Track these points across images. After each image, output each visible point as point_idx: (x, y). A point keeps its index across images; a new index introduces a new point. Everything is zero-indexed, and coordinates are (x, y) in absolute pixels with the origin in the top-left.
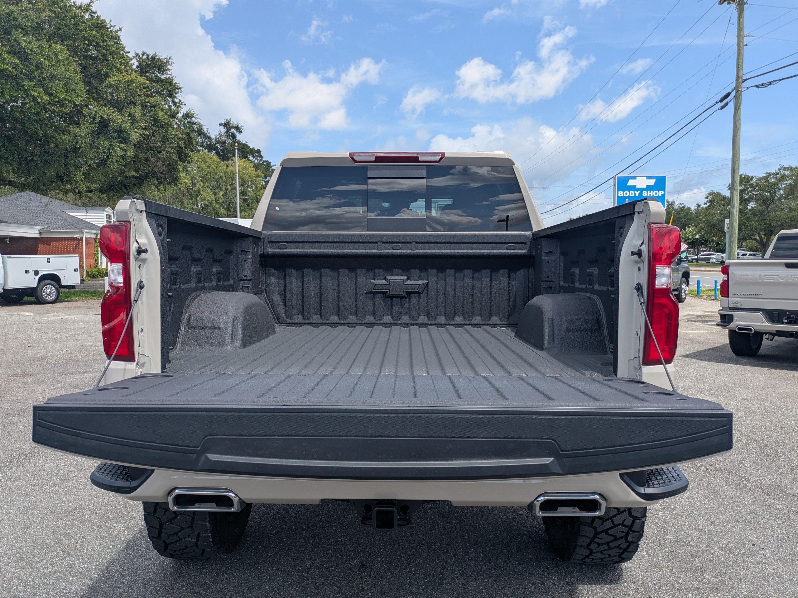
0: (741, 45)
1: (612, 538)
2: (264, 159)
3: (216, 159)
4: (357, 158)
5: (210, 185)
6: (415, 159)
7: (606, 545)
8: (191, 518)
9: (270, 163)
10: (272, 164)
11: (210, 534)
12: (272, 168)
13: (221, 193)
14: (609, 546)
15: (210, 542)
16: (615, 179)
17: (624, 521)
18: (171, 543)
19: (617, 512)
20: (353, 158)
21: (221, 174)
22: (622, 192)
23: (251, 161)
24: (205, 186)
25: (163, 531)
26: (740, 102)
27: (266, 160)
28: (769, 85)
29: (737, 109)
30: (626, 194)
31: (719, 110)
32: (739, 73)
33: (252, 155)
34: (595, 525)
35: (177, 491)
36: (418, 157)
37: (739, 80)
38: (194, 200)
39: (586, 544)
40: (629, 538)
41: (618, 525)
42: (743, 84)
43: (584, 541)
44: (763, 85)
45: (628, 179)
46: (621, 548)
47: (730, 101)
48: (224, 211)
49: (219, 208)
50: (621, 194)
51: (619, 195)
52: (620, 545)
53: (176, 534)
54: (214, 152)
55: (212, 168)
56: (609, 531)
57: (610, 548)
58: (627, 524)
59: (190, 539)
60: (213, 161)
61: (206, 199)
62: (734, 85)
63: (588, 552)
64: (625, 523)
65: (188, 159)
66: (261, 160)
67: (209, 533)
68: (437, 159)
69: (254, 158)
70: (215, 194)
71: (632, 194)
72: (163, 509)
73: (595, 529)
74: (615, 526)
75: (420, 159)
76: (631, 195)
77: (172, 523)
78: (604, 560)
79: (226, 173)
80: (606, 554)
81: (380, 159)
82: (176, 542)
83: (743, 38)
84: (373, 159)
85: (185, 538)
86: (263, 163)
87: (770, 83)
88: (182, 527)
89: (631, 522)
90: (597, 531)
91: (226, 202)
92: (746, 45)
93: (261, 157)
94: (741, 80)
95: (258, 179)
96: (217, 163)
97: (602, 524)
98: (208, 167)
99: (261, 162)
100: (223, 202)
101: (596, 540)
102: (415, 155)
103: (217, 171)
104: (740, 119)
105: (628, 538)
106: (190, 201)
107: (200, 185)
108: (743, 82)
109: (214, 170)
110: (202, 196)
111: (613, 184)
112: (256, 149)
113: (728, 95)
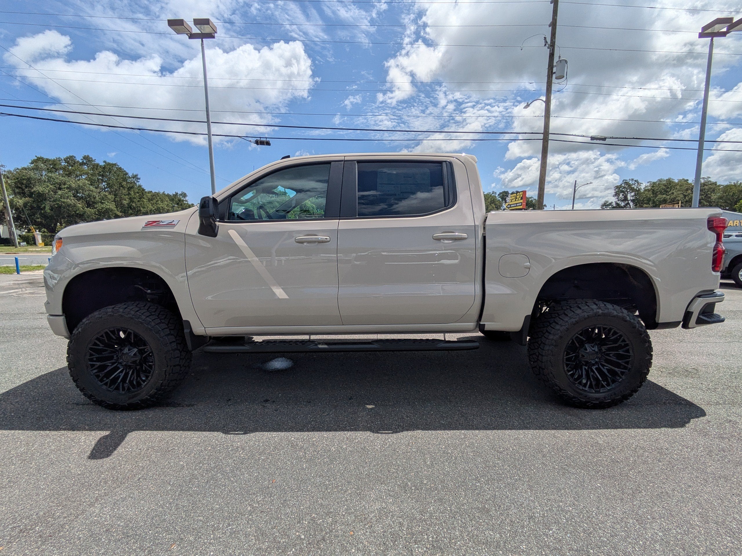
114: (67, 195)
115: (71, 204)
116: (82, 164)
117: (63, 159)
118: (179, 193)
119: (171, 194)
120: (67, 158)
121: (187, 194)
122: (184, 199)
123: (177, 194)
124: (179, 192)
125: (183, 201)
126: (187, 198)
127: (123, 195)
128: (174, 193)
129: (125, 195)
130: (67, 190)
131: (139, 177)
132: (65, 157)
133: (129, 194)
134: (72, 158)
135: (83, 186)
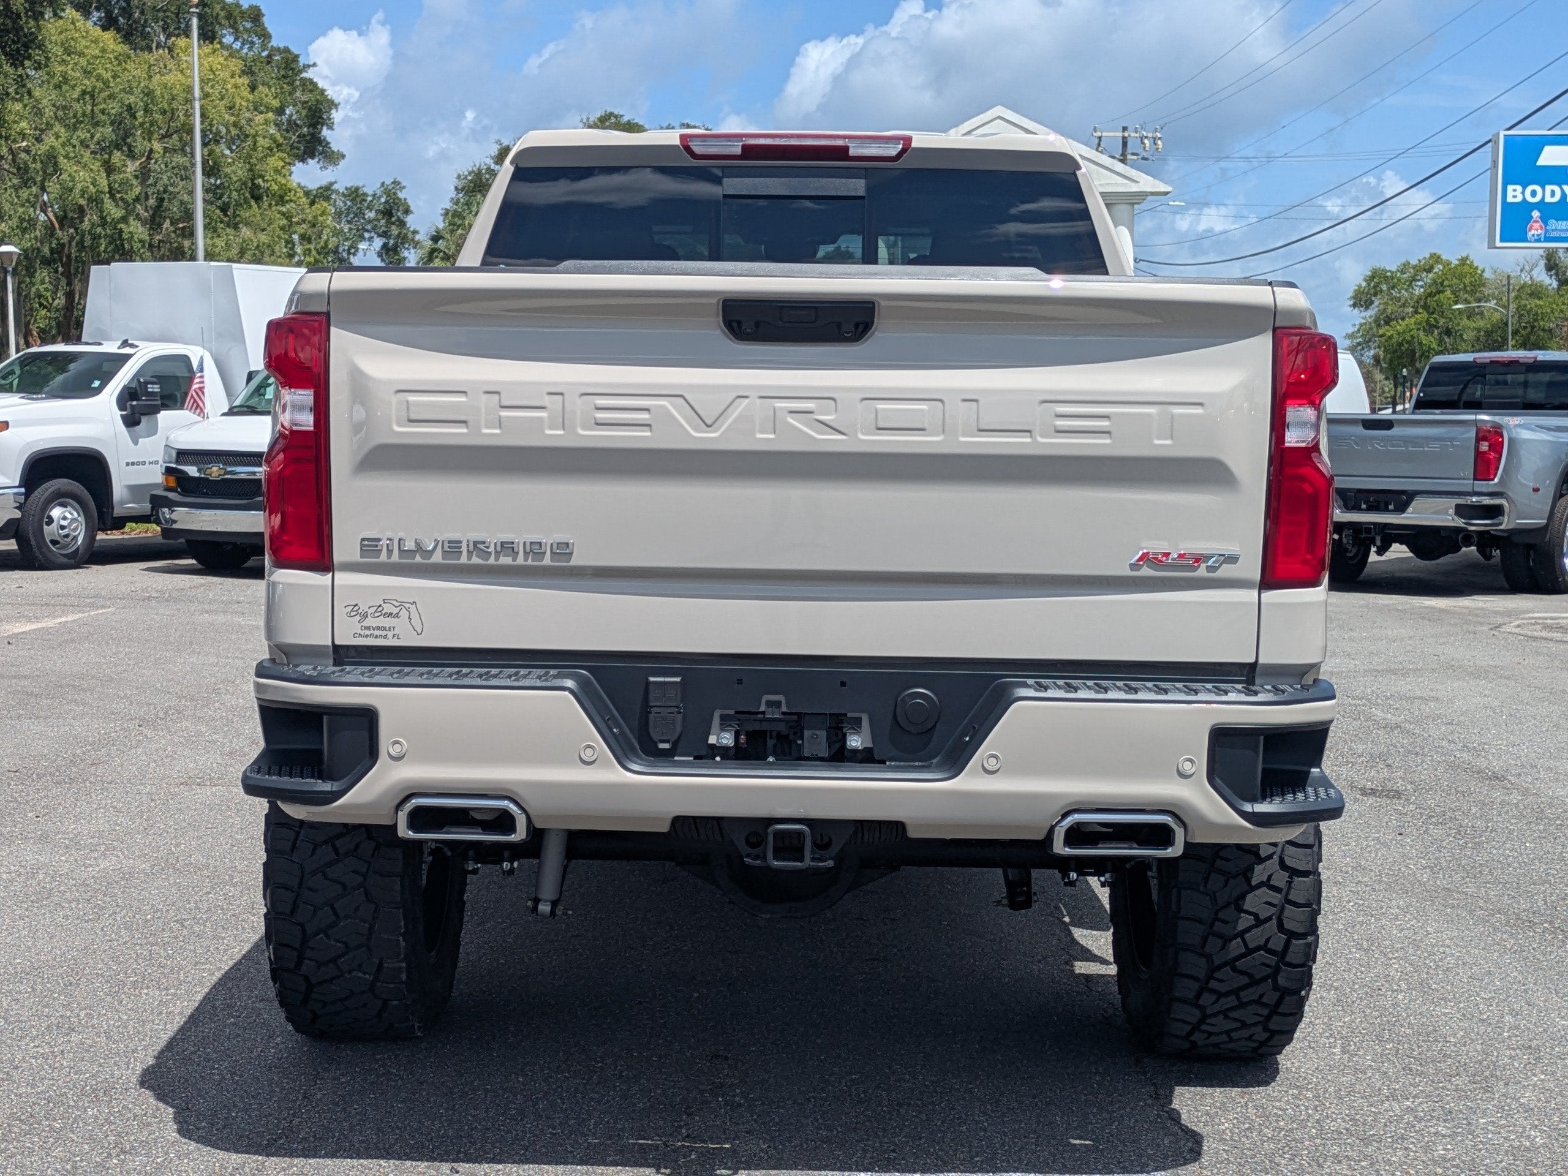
1: (1245, 980)
2: (274, 43)
3: (111, 45)
4: (697, 148)
5: (92, 137)
6: (841, 153)
7: (1233, 998)
8: (367, 925)
9: (297, 56)
10: (302, 61)
11: (404, 965)
12: (304, 75)
13: (132, 167)
14: (1238, 998)
15: (402, 982)
16: (1497, 143)
17: (1268, 940)
18: (320, 983)
19: (1254, 923)
20: (688, 149)
21: (132, 99)
22: (1519, 188)
23: (228, 47)
24: (74, 142)
25: (309, 953)
27: (281, 46)
30: (1534, 194)
33: (231, 26)
34: (1207, 949)
35: (415, 802)
36: (846, 148)
38: (34, 189)
39: (1191, 995)
40: (1281, 981)
41: (1258, 949)
43: (1186, 988)
45: (1540, 143)
46: (1266, 1005)
48: (140, 229)
49: (124, 219)
50: (1515, 194)
51: (1510, 199)
52: (1262, 996)
53: (334, 960)
54: (96, 14)
55: (99, 78)
56: (1237, 963)
57: (1242, 1005)
58: (1273, 948)
59: (360, 975)
60: (104, 51)
61: (79, 186)
63: (1197, 1014)
64: (1269, 946)
65: (37, 54)
66: (264, 47)
67: (402, 962)
68: (893, 152)
69: (236, 39)
70: (109, 169)
71: (1553, 193)
72: (312, 905)
73: (1209, 957)
74: (1250, 952)
75: (851, 153)
76: (1548, 199)
77: (327, 936)
78: (1233, 1034)
79: (147, 95)
80: (1236, 1020)
81: (751, 152)
82: (333, 979)
84: (738, 151)
85: (350, 972)
86: (269, 56)
88: (346, 944)
89: (1282, 943)
90: (1213, 962)
91: (147, 198)
93: (265, 36)
95: (259, 118)
96: (116, 58)
97: (1223, 947)
98: (87, 73)
99: (265, 54)
100: (137, 199)
101: (1213, 984)
102: (839, 143)
103: (116, 87)
105: (1279, 978)
106: (21, 192)
107: (57, 137)
109: (106, 83)
110: (64, 176)
111: (1489, 165)
112: (245, 5)
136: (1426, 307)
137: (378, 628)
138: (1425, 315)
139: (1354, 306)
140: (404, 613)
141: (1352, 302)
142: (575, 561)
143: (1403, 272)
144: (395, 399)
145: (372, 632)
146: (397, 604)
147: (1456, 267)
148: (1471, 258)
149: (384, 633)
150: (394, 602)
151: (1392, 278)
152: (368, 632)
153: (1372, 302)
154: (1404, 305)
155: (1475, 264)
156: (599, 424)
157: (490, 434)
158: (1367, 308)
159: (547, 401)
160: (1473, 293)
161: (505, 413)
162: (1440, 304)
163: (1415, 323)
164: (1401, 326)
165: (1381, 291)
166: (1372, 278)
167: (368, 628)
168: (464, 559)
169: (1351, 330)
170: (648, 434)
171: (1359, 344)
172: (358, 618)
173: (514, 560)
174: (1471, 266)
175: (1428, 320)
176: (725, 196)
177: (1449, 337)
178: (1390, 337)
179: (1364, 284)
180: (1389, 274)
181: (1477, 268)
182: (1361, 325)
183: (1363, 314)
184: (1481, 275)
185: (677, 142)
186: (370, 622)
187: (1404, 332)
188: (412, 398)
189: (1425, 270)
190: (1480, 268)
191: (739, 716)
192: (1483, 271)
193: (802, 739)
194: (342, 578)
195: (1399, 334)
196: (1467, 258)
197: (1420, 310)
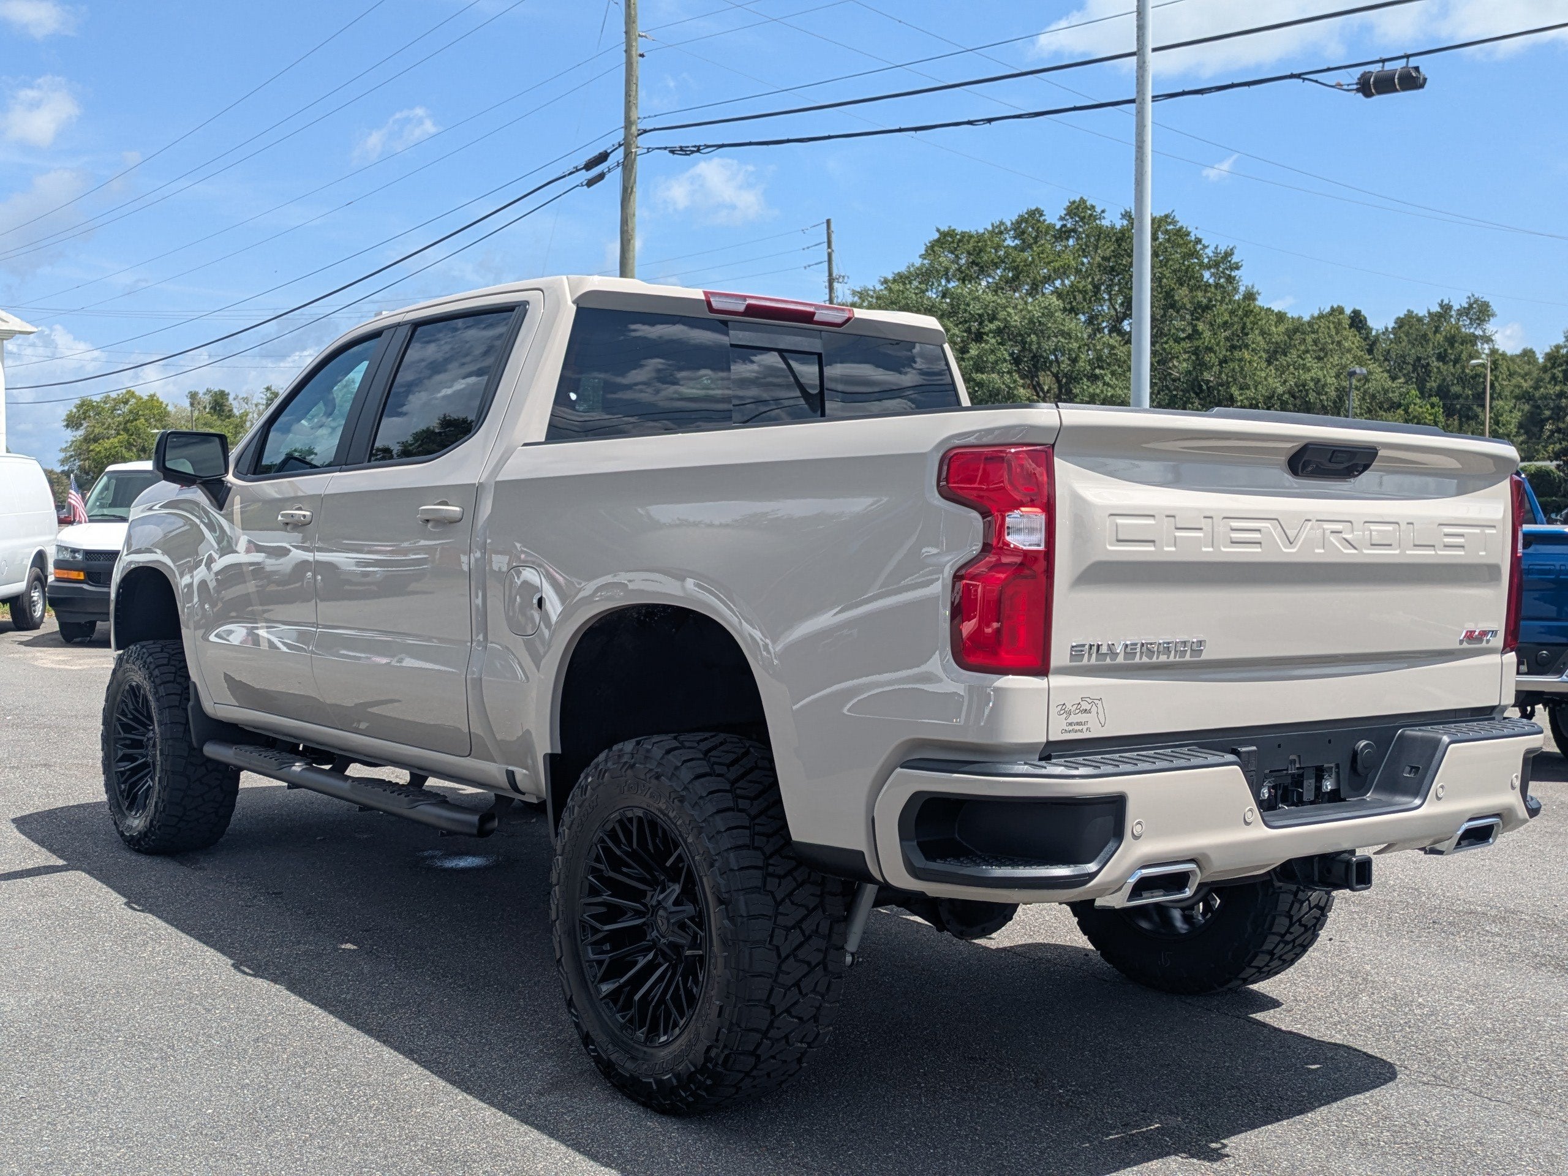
0: (634, 53)
4: (716, 303)
6: (807, 317)
20: (709, 303)
26: (633, 177)
28: (693, 152)
29: (627, 193)
31: (582, 186)
32: (632, 114)
36: (813, 314)
37: (630, 129)
42: (639, 138)
44: (682, 149)
47: (609, 171)
62: (620, 136)
68: (839, 321)
75: (816, 318)
81: (753, 311)
83: (636, 39)
87: (698, 149)
92: (642, 56)
94: (634, 129)
102: (806, 309)
104: (634, 215)
108: (639, 135)
113: (603, 157)
114: (992, 358)
115: (999, 390)
116: (1063, 234)
117: (1009, 224)
118: (1456, 307)
119: (1422, 312)
120: (1021, 220)
121: (1494, 307)
122: (1479, 332)
123: (1446, 308)
124: (1458, 302)
125: (1473, 340)
126: (1490, 327)
127: (1171, 342)
128: (1436, 309)
129: (1178, 340)
130: (993, 341)
131: (1235, 259)
132: (1014, 218)
133: (1195, 334)
134: (1034, 216)
135: (1043, 320)
136: (126, 430)
137: (1078, 724)
138: (126, 436)
139: (67, 426)
140: (1094, 709)
141: (65, 423)
142: (1204, 656)
143: (105, 403)
144: (1108, 521)
145: (1074, 727)
146: (1090, 701)
147: (147, 401)
148: (158, 395)
149: (1080, 728)
150: (1088, 700)
151: (98, 407)
152: (1071, 728)
153: (81, 425)
154: (108, 428)
155: (161, 400)
156: (1234, 542)
157: (1169, 552)
158: (77, 429)
159: (1203, 523)
160: (160, 420)
161: (1179, 534)
162: (137, 428)
163: (119, 442)
164: (107, 444)
165: (90, 416)
166: (82, 405)
167: (1070, 724)
168: (1137, 660)
169: (64, 446)
170: (1259, 550)
171: (71, 456)
172: (1065, 715)
173: (1168, 658)
174: (157, 400)
175: (128, 441)
176: (732, 345)
177: (145, 453)
178: (99, 452)
179: (75, 410)
180: (95, 404)
181: (162, 403)
182: (73, 442)
183: (75, 433)
184: (165, 409)
185: (703, 297)
186: (1073, 718)
187: (110, 448)
188: (1120, 521)
189: (123, 402)
190: (165, 403)
191: (1274, 774)
192: (167, 405)
193: (1302, 789)
194: (1055, 681)
195: (106, 450)
196: (154, 395)
197: (122, 432)
